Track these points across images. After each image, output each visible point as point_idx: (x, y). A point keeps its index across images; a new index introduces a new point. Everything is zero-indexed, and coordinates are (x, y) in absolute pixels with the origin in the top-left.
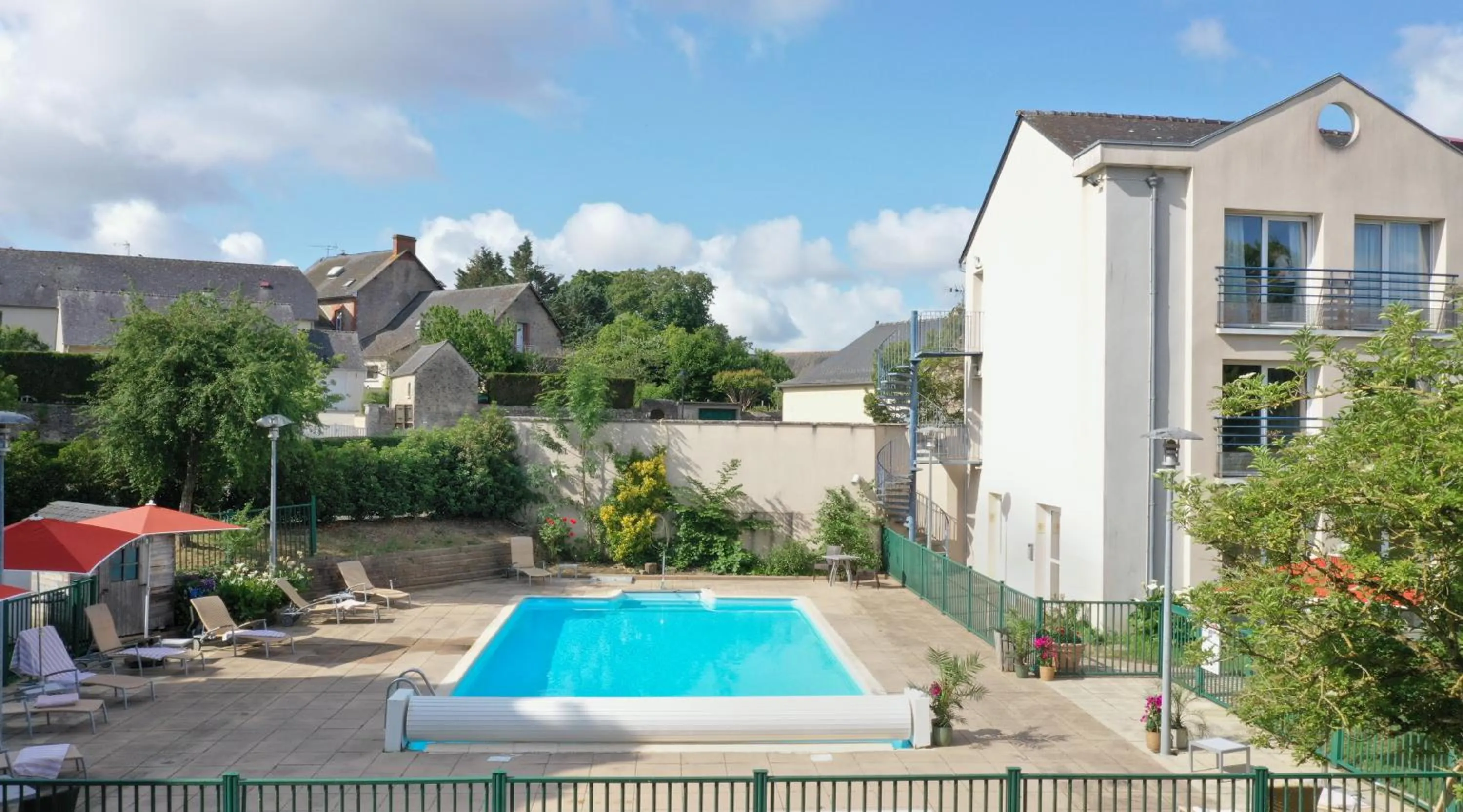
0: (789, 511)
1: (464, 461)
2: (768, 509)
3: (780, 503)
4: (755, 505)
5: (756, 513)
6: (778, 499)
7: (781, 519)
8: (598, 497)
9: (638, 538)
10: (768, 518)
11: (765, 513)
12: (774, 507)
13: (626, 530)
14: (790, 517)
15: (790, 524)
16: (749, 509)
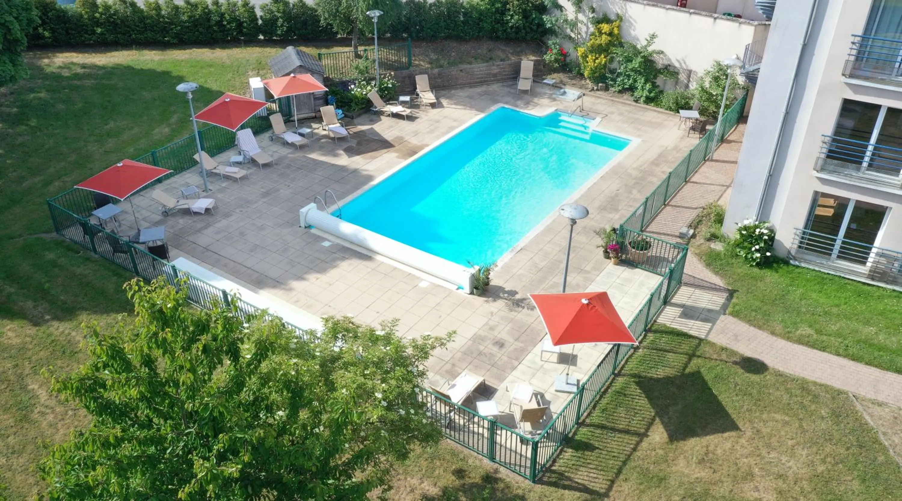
0: (689, 68)
1: (509, 10)
2: (677, 65)
3: (685, 63)
4: (669, 60)
5: (669, 65)
6: (683, 60)
7: (683, 72)
8: (584, 37)
9: (596, 69)
10: (676, 71)
11: (675, 67)
12: (680, 64)
13: (589, 64)
14: (690, 73)
15: (689, 77)
16: (666, 63)
